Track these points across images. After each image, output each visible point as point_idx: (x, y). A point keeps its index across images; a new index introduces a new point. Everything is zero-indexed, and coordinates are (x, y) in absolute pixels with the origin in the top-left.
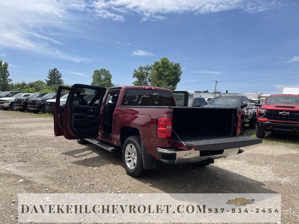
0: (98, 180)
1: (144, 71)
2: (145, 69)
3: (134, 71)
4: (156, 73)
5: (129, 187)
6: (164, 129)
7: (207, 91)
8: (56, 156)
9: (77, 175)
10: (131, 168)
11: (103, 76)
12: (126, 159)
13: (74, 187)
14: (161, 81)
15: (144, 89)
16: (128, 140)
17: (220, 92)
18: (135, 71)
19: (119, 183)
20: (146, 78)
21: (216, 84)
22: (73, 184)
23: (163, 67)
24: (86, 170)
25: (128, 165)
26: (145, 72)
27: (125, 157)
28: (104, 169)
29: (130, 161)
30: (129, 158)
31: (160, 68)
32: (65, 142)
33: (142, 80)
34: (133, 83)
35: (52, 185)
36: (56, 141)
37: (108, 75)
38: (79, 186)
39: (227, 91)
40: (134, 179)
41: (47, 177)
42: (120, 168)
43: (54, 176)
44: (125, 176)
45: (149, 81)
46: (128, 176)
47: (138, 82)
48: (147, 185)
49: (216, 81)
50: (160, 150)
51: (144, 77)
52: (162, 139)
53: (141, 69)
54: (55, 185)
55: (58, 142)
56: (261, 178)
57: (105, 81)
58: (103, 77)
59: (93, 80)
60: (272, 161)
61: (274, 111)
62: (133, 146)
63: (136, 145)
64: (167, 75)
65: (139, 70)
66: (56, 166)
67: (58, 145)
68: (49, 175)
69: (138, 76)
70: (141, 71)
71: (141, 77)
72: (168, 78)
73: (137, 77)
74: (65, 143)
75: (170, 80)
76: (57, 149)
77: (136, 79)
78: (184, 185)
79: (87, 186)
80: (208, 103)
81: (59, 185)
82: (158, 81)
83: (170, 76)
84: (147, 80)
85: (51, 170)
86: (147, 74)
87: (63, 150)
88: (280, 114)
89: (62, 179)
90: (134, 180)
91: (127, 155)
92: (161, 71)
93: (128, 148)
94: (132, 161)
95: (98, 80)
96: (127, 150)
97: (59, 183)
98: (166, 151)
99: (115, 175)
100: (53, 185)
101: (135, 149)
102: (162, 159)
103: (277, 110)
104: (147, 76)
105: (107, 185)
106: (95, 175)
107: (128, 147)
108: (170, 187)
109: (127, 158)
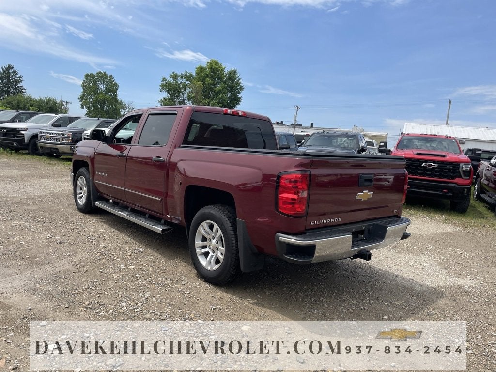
0: (147, 295)
1: (180, 81)
2: (182, 78)
3: (162, 79)
4: (201, 86)
5: (214, 309)
6: (295, 197)
7: (282, 122)
8: (43, 241)
9: (98, 283)
10: (209, 268)
11: (102, 85)
12: (197, 250)
13: (102, 313)
14: (209, 100)
15: (224, 114)
16: (204, 214)
17: (301, 125)
18: (164, 79)
19: (193, 300)
20: (182, 94)
21: (297, 110)
22: (97, 306)
23: (212, 77)
24: (114, 272)
25: (203, 262)
26: (181, 83)
27: (196, 247)
28: (150, 269)
29: (206, 254)
30: (205, 247)
31: (208, 77)
32: (52, 208)
33: (177, 97)
34: (159, 102)
35: (52, 312)
36: (34, 208)
37: (112, 84)
38: (111, 311)
39: (312, 124)
40: (217, 290)
41: (34, 291)
42: (180, 267)
43: (50, 288)
44: (198, 284)
45: (189, 100)
46: (204, 284)
47: (169, 99)
48: (248, 303)
49: (298, 107)
50: (284, 238)
51: (181, 92)
52: (290, 216)
53: (175, 76)
54: (57, 310)
55: (37, 210)
56: (429, 280)
57: (106, 94)
58: (102, 87)
59: (83, 90)
60: (427, 246)
61: (414, 161)
62: (216, 226)
63: (222, 225)
64: (220, 91)
65: (171, 78)
66: (49, 263)
67: (39, 216)
68: (38, 285)
69: (169, 89)
70: (174, 80)
71: (174, 91)
72: (220, 96)
73: (167, 91)
74: (52, 211)
75: (225, 100)
76: (40, 224)
77: (165, 95)
78: (313, 299)
79: (128, 309)
80: (303, 143)
81: (67, 310)
82: (205, 101)
83: (224, 93)
84: (185, 97)
85: (40, 274)
86: (185, 86)
87: (52, 226)
88: (423, 166)
89: (70, 294)
90: (219, 293)
91: (198, 243)
92: (209, 84)
93: (203, 229)
94: (211, 254)
95: (93, 91)
96: (200, 232)
97: (67, 306)
98: (293, 240)
99: (177, 281)
100: (53, 309)
101: (220, 232)
102: (286, 254)
103: (418, 160)
104: (185, 90)
105: (170, 305)
106: (137, 282)
107: (202, 226)
108: (290, 306)
109: (198, 247)
